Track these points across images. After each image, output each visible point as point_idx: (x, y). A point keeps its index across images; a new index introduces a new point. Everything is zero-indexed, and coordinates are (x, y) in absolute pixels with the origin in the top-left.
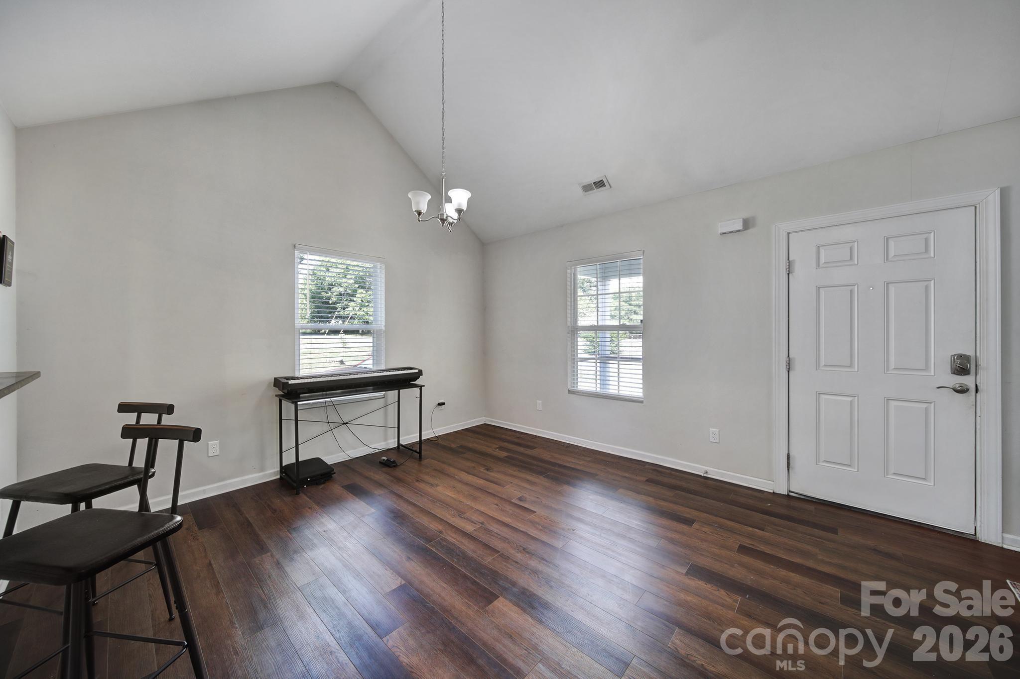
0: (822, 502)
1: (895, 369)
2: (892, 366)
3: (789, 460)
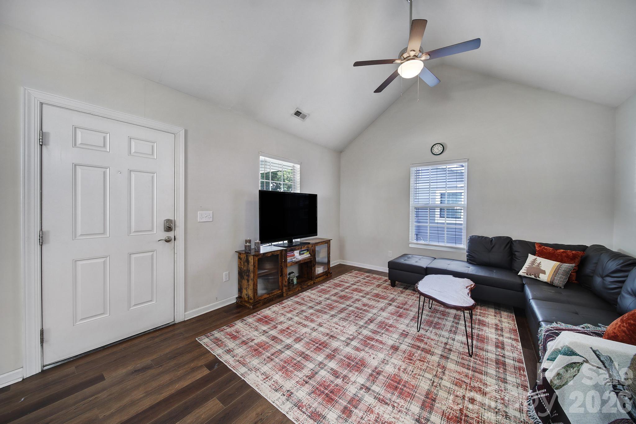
0: (79, 357)
1: (135, 232)
2: (133, 230)
3: (43, 335)
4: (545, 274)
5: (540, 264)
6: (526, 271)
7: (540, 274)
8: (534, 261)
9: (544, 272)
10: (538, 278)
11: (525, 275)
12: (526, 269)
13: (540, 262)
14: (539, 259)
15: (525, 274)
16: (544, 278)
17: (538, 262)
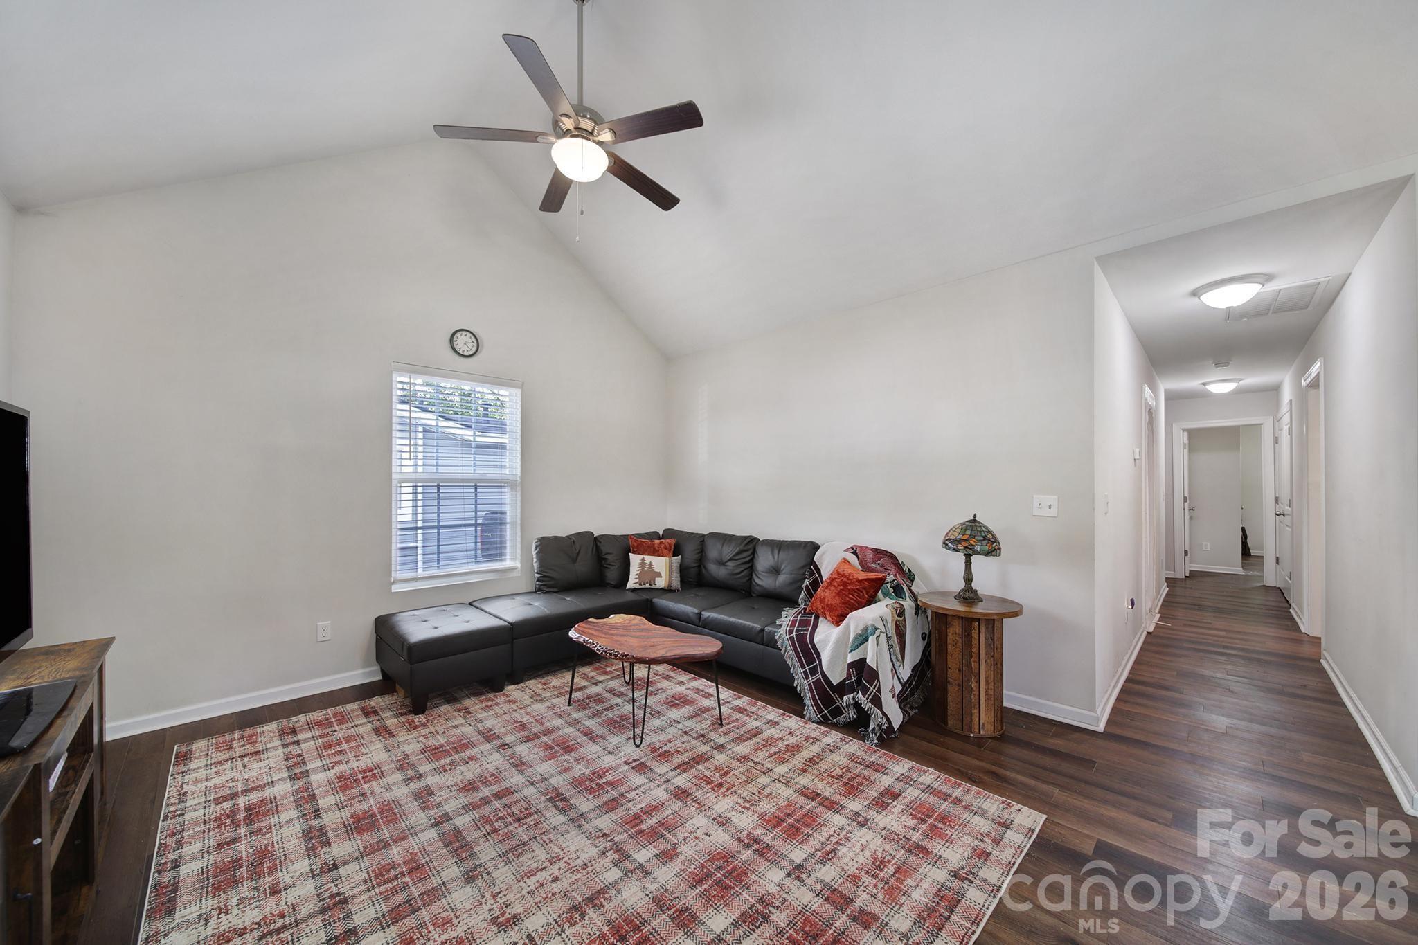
4: (661, 577)
5: (651, 564)
6: (637, 580)
7: (657, 579)
8: (643, 563)
9: (659, 575)
10: (653, 586)
11: (638, 586)
12: (637, 577)
13: (651, 562)
14: (648, 559)
15: (638, 584)
16: (661, 583)
17: (648, 562)
